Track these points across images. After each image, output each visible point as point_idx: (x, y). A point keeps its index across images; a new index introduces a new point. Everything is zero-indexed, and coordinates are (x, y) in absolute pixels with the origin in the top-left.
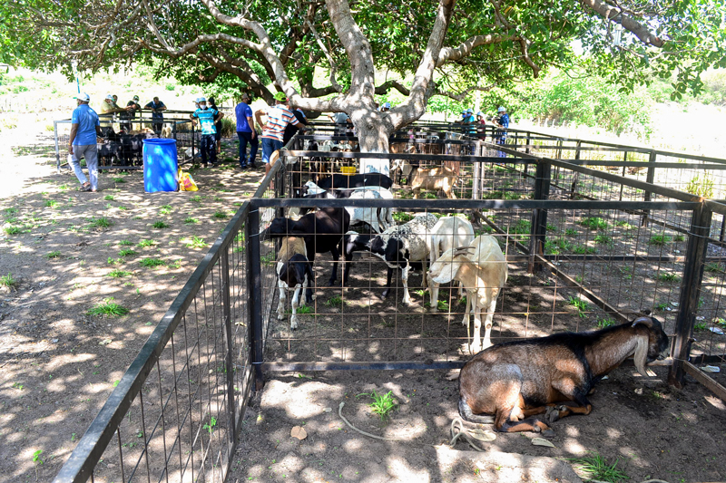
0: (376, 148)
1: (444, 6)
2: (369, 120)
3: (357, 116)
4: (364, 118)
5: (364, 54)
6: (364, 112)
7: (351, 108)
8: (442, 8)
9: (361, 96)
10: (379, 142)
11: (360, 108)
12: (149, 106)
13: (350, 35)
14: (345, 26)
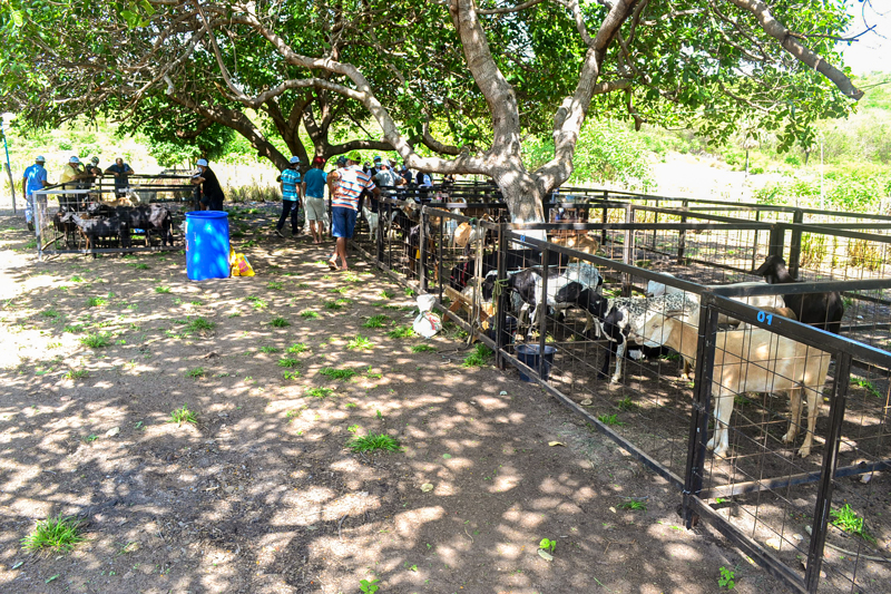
0: (534, 216)
1: (596, 50)
2: (522, 184)
3: (507, 180)
4: (517, 181)
5: (510, 107)
6: (515, 174)
7: (498, 171)
8: (594, 53)
9: (508, 157)
10: (536, 209)
11: (510, 170)
12: (111, 170)
13: (495, 84)
14: (488, 71)
